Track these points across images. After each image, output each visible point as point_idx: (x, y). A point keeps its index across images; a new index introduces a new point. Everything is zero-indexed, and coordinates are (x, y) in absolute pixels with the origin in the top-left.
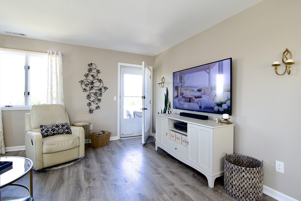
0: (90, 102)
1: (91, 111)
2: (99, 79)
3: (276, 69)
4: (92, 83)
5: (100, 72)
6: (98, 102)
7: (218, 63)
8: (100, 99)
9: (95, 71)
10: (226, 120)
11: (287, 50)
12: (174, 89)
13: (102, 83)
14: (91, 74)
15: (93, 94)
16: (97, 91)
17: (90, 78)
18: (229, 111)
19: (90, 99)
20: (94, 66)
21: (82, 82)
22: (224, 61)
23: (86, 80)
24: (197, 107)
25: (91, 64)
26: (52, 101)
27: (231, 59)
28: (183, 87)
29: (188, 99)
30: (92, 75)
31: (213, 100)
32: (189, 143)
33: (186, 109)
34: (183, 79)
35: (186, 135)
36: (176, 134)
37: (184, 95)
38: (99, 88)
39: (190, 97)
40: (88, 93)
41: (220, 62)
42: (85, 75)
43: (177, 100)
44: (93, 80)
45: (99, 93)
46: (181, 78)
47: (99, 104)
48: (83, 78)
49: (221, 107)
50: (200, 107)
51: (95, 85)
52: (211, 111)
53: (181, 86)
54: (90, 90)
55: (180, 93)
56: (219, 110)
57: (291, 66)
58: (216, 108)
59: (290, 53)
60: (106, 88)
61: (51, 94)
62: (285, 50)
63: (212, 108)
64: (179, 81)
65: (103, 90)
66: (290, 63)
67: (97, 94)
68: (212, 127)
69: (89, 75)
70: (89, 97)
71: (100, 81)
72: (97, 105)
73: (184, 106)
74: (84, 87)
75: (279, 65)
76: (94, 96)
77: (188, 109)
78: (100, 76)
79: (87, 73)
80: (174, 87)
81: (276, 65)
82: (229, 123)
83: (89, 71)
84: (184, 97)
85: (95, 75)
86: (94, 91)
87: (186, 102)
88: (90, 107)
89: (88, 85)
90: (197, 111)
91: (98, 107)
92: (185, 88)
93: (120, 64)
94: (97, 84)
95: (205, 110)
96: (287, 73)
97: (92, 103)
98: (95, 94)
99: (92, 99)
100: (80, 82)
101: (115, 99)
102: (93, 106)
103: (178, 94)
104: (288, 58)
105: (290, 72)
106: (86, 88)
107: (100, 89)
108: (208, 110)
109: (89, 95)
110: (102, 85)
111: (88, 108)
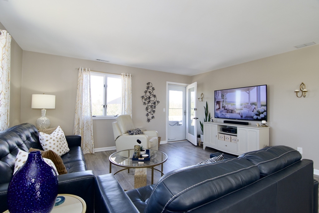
0: (148, 113)
1: (149, 120)
2: (154, 95)
3: (297, 94)
4: (149, 98)
5: (154, 89)
6: (153, 113)
7: (256, 87)
8: (155, 111)
9: (151, 88)
10: (264, 124)
11: (303, 83)
12: (216, 103)
13: (156, 98)
14: (149, 90)
15: (150, 106)
16: (153, 105)
17: (148, 94)
18: (265, 118)
19: (148, 111)
20: (151, 85)
21: (143, 97)
22: (261, 86)
23: (145, 96)
24: (239, 117)
25: (149, 83)
26: (125, 113)
27: (266, 85)
28: (225, 102)
29: (230, 111)
30: (149, 92)
31: (253, 111)
32: (239, 141)
33: (228, 118)
34: (225, 96)
35: (236, 136)
36: (225, 135)
37: (225, 108)
38: (153, 102)
39: (232, 109)
40: (146, 106)
41: (258, 87)
42: (145, 92)
43: (219, 111)
44: (150, 96)
45: (154, 106)
46: (223, 96)
47: (154, 115)
48: (143, 94)
49: (259, 116)
50: (242, 117)
51: (151, 99)
52: (251, 119)
53: (223, 101)
54: (148, 103)
55: (222, 106)
56: (257, 118)
57: (306, 93)
58: (255, 117)
59: (305, 85)
60: (158, 102)
61: (125, 106)
62: (301, 83)
63: (252, 117)
64: (221, 98)
65: (156, 103)
66: (305, 91)
67: (153, 107)
68: (259, 129)
69: (147, 92)
70: (147, 109)
71: (155, 96)
72: (152, 116)
73: (226, 116)
74: (144, 101)
75: (299, 92)
76: (150, 108)
77: (230, 118)
78: (155, 93)
79: (146, 90)
80: (216, 102)
81: (297, 92)
82: (266, 126)
83: (147, 89)
84: (226, 109)
85: (151, 91)
86: (150, 104)
87: (227, 113)
88: (148, 117)
89: (147, 99)
90: (238, 119)
91: (153, 117)
92: (226, 103)
93: (168, 83)
94: (152, 99)
95: (246, 119)
96: (303, 96)
97: (149, 114)
98: (151, 106)
99: (149, 110)
100: (141, 97)
101: (164, 110)
102: (150, 116)
103: (219, 107)
104: (304, 88)
105: (305, 96)
106: (145, 102)
107: (155, 103)
108: (248, 119)
109: (147, 108)
110: (155, 100)
111: (146, 118)
